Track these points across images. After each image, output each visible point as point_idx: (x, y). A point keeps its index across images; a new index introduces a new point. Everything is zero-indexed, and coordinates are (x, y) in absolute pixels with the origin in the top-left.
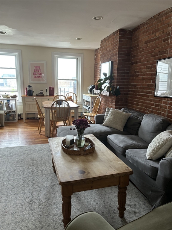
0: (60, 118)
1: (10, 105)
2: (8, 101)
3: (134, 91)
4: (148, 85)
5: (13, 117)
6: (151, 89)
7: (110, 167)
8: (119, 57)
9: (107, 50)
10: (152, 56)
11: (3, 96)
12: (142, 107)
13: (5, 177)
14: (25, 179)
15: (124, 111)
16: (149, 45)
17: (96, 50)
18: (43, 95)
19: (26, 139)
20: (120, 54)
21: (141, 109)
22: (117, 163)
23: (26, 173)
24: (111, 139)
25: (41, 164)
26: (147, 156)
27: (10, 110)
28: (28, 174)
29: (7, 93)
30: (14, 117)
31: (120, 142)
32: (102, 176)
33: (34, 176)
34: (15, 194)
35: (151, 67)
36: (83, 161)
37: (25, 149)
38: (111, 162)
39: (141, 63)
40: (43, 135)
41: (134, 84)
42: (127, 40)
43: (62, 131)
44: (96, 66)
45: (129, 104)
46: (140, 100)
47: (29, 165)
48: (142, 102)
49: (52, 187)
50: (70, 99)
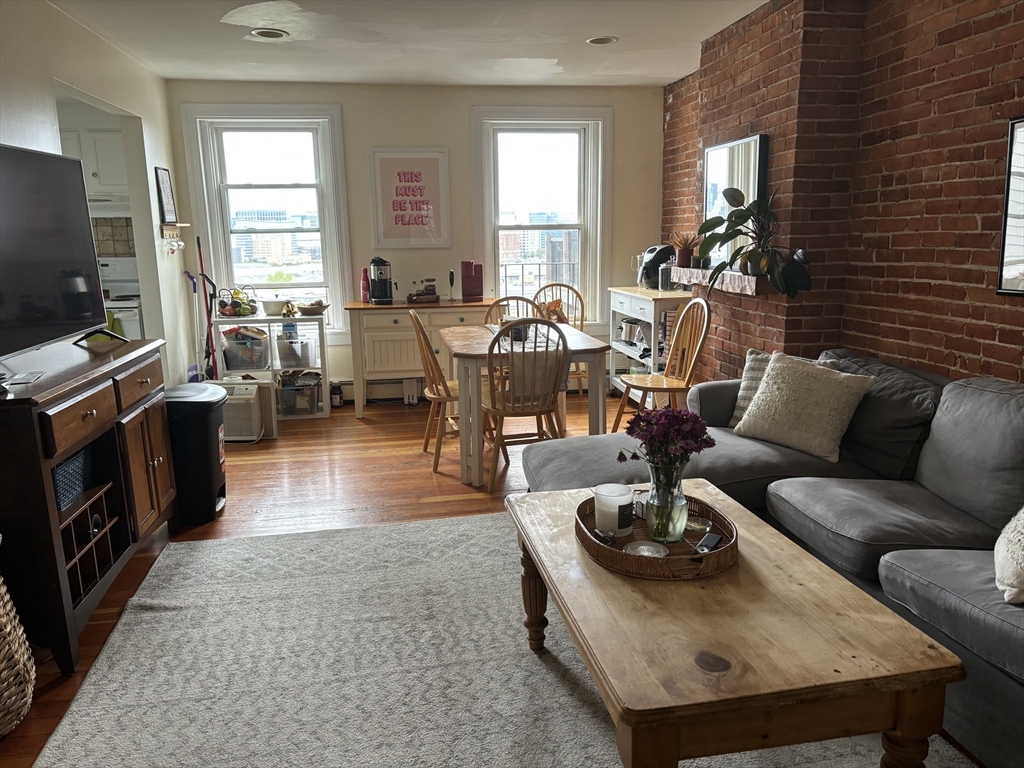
0: (527, 399)
1: (298, 348)
2: (290, 328)
3: (878, 271)
4: (961, 241)
5: (312, 396)
6: (977, 258)
7: (843, 639)
8: (801, 113)
9: (739, 83)
10: (982, 100)
11: (266, 310)
12: (925, 346)
13: (322, 666)
14: (410, 679)
15: (834, 366)
16: (961, 48)
17: (669, 89)
18: (437, 300)
19: (380, 494)
20: (806, 98)
21: (921, 353)
22: (871, 622)
23: (407, 651)
24: (791, 501)
25: (466, 610)
26: (1001, 588)
27: (298, 365)
28: (419, 655)
29: (284, 295)
30: (314, 395)
31: (840, 515)
32: (816, 687)
33: (447, 666)
34: (379, 746)
35: (979, 154)
36: (703, 610)
37: (383, 540)
38: (838, 614)
39: (918, 136)
40: (451, 476)
41: (877, 234)
42: (839, 29)
43: (548, 461)
44: (674, 160)
45: (854, 332)
46: (915, 313)
47: (413, 614)
48: (923, 322)
49: (536, 720)
50: (555, 312)
